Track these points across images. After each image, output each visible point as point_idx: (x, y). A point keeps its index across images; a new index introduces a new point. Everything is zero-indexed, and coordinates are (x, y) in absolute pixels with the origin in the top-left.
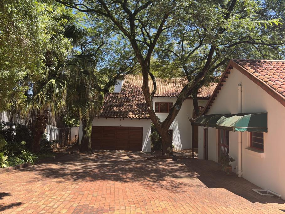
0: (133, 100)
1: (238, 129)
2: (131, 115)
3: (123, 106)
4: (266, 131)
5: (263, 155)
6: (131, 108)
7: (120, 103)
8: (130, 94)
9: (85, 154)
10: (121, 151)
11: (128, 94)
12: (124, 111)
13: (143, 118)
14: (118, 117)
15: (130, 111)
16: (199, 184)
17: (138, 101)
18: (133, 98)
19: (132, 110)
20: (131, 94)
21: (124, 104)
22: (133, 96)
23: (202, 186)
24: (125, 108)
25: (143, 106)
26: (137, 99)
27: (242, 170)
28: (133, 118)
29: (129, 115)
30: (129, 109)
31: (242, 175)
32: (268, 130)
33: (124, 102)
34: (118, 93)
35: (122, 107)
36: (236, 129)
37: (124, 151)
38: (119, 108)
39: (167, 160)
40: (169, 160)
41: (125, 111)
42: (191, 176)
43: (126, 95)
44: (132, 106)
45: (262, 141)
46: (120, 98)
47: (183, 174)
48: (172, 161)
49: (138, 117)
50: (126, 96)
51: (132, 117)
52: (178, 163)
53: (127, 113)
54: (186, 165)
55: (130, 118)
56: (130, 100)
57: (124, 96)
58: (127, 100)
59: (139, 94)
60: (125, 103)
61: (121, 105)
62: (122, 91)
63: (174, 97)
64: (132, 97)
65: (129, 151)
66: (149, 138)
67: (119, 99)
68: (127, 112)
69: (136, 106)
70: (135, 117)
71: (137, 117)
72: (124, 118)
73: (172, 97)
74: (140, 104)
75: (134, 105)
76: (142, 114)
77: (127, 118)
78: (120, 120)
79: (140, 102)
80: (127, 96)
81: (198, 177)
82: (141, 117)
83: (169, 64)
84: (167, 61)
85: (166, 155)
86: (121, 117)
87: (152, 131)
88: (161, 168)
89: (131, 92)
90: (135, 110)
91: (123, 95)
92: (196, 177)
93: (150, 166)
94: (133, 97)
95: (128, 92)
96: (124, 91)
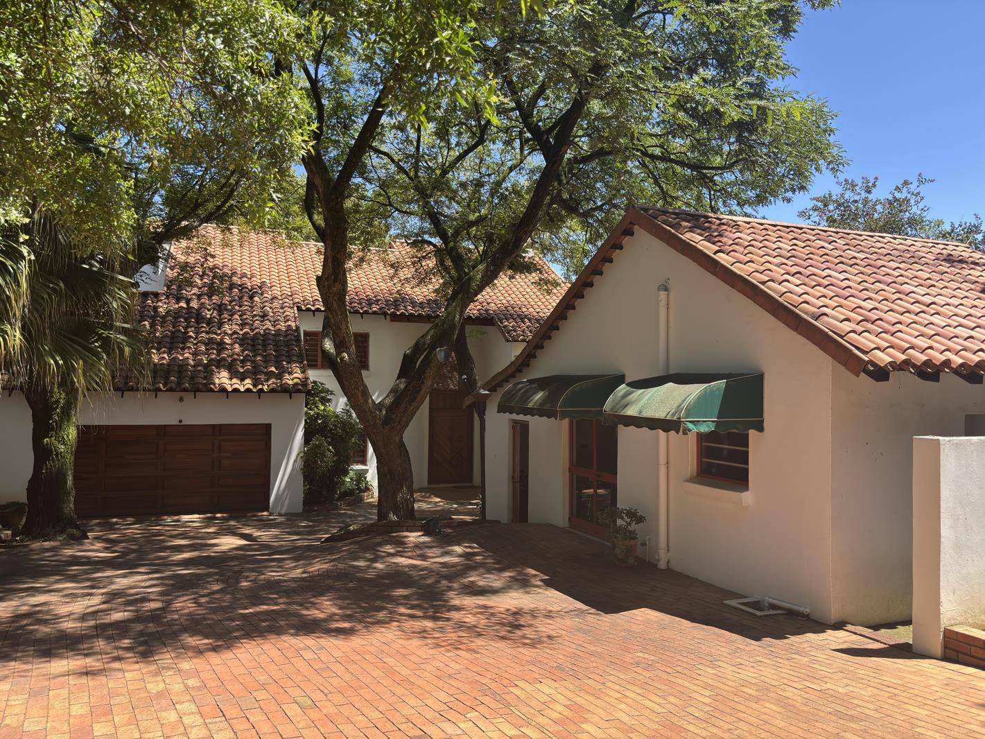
0: (220, 325)
1: (695, 425)
2: (226, 381)
3: (184, 343)
4: (760, 428)
5: (747, 497)
6: (219, 353)
7: (172, 332)
8: (205, 300)
9: (57, 543)
10: (185, 518)
11: (199, 297)
12: (194, 366)
13: (272, 391)
14: (170, 390)
15: (220, 364)
16: (571, 608)
17: (243, 325)
18: (220, 315)
19: (224, 359)
20: (210, 297)
21: (186, 338)
22: (220, 306)
23: (582, 612)
24: (195, 354)
25: (264, 345)
26: (236, 316)
27: (668, 546)
28: (236, 390)
29: (217, 381)
30: (213, 356)
31: (668, 562)
32: (765, 424)
33: (186, 328)
34: (156, 295)
35: (183, 349)
36: (690, 426)
37: (195, 517)
38: (169, 353)
39: (406, 537)
40: (414, 537)
41: (199, 363)
42: (523, 583)
43: (188, 301)
44: (221, 346)
45: (744, 457)
46: (168, 312)
47: (495, 581)
48: (426, 539)
49: (255, 385)
50: (189, 308)
51: (230, 389)
52: (451, 543)
53: (208, 373)
54: (481, 546)
55: (223, 390)
56: (209, 322)
57: (183, 304)
58: (197, 323)
59: (240, 298)
60: (191, 334)
61: (175, 341)
62: (169, 287)
63: (375, 313)
64: (214, 309)
65: (218, 515)
66: (295, 461)
67: (164, 317)
68: (206, 366)
69: (237, 346)
70: (242, 389)
71: (251, 387)
72: (196, 390)
73: (366, 312)
74: (254, 338)
75: (227, 340)
76: (270, 375)
77: (212, 390)
78: (181, 400)
79: (252, 330)
80: (194, 304)
81: (549, 584)
82: (265, 388)
83: (363, 198)
84: (358, 186)
85: (393, 517)
86: (185, 390)
87: (307, 438)
88: (406, 566)
89: (212, 291)
90: (236, 360)
91: (178, 300)
92: (539, 583)
93: (361, 563)
94: (220, 308)
95: (195, 290)
96: (180, 288)
